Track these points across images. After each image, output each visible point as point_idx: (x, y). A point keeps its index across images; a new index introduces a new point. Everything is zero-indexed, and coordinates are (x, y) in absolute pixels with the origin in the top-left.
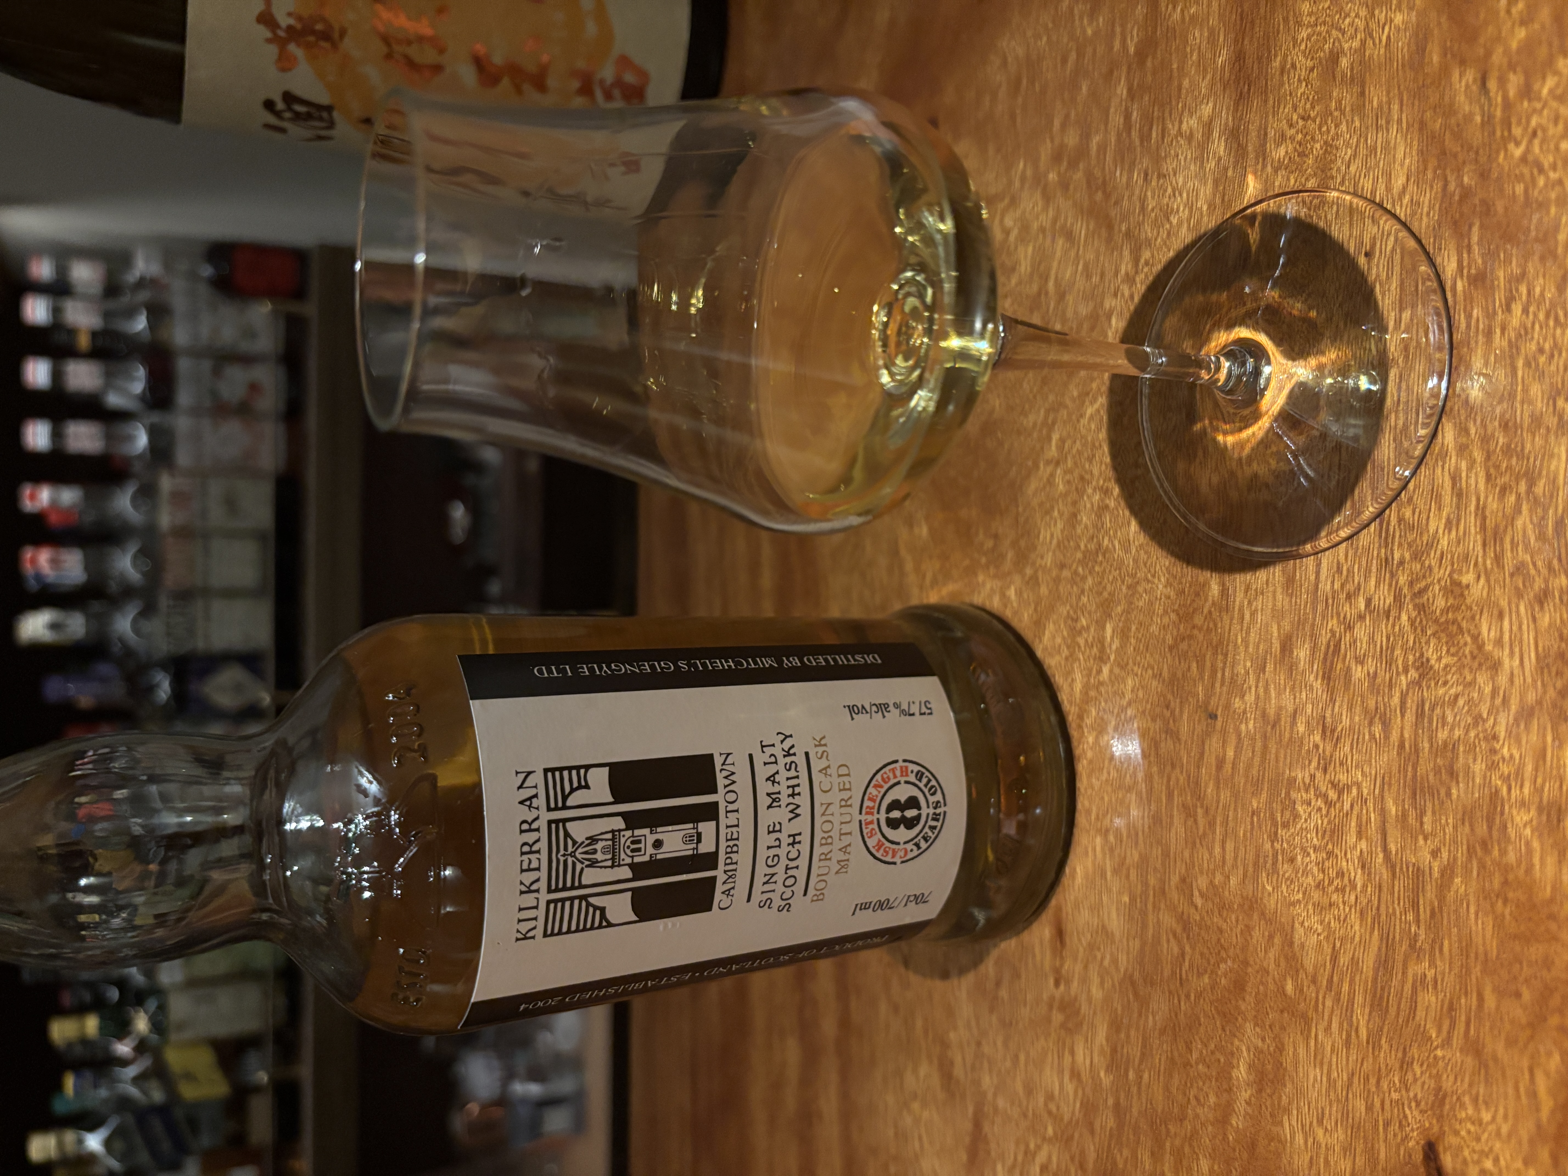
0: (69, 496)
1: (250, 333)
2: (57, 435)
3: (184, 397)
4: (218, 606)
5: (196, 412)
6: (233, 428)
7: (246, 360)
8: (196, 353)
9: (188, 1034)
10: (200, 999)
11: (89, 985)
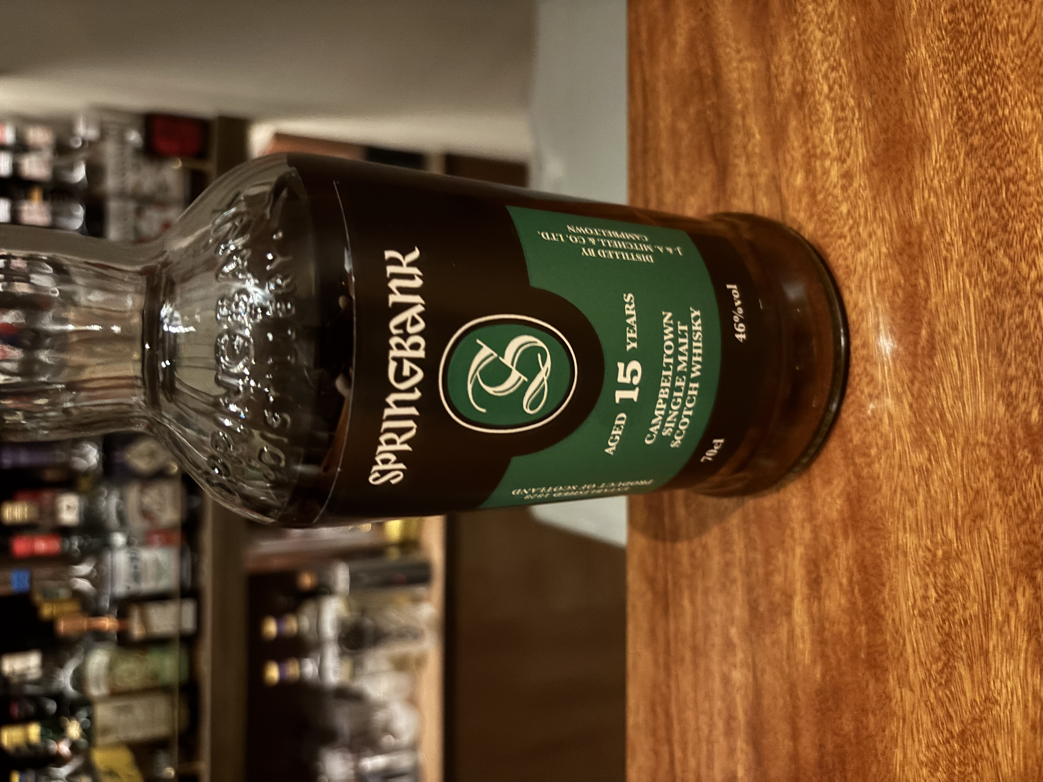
3: (114, 231)
7: (162, 203)
8: (123, 196)
9: (111, 738)
10: (120, 710)
11: (34, 699)
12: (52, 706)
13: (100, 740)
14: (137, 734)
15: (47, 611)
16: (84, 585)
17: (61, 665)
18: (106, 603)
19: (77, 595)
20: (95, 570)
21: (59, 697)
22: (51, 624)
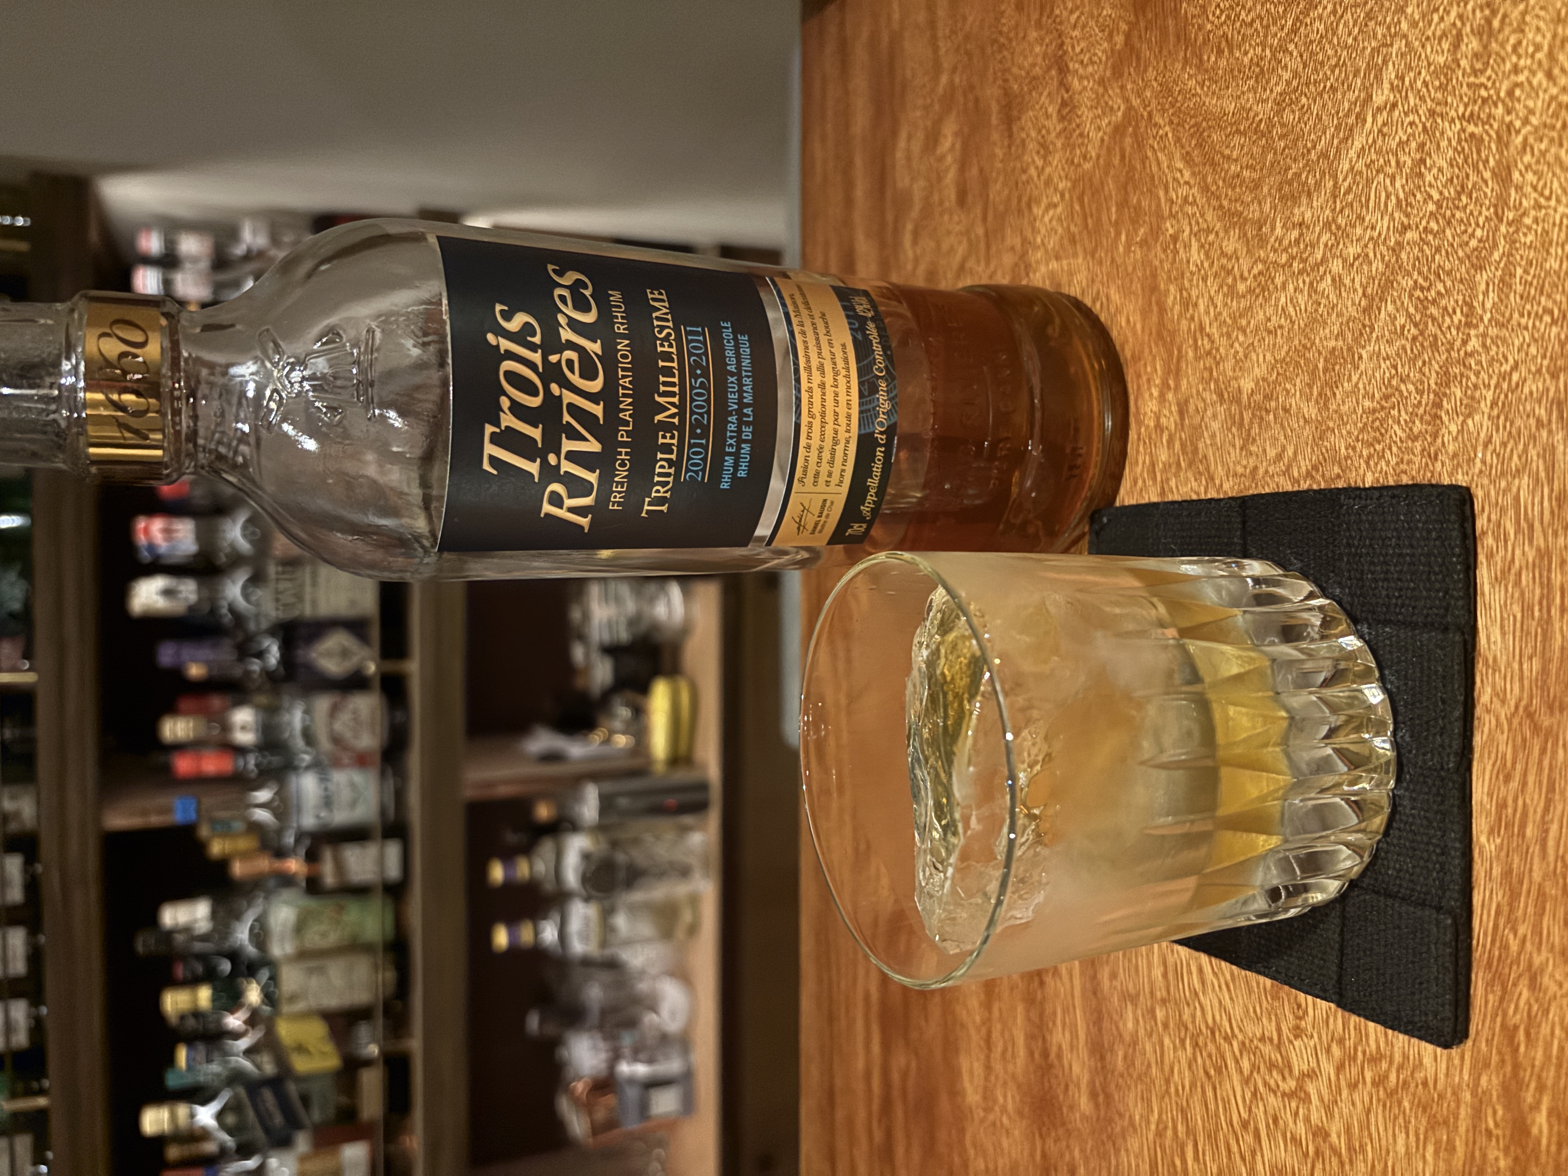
4: (324, 573)
9: (300, 1006)
10: (310, 971)
11: (202, 957)
12: (226, 966)
13: (286, 1009)
14: (333, 1002)
15: (217, 848)
16: (262, 815)
17: (238, 916)
18: (289, 839)
19: (255, 828)
20: (277, 798)
21: (234, 956)
22: (223, 864)
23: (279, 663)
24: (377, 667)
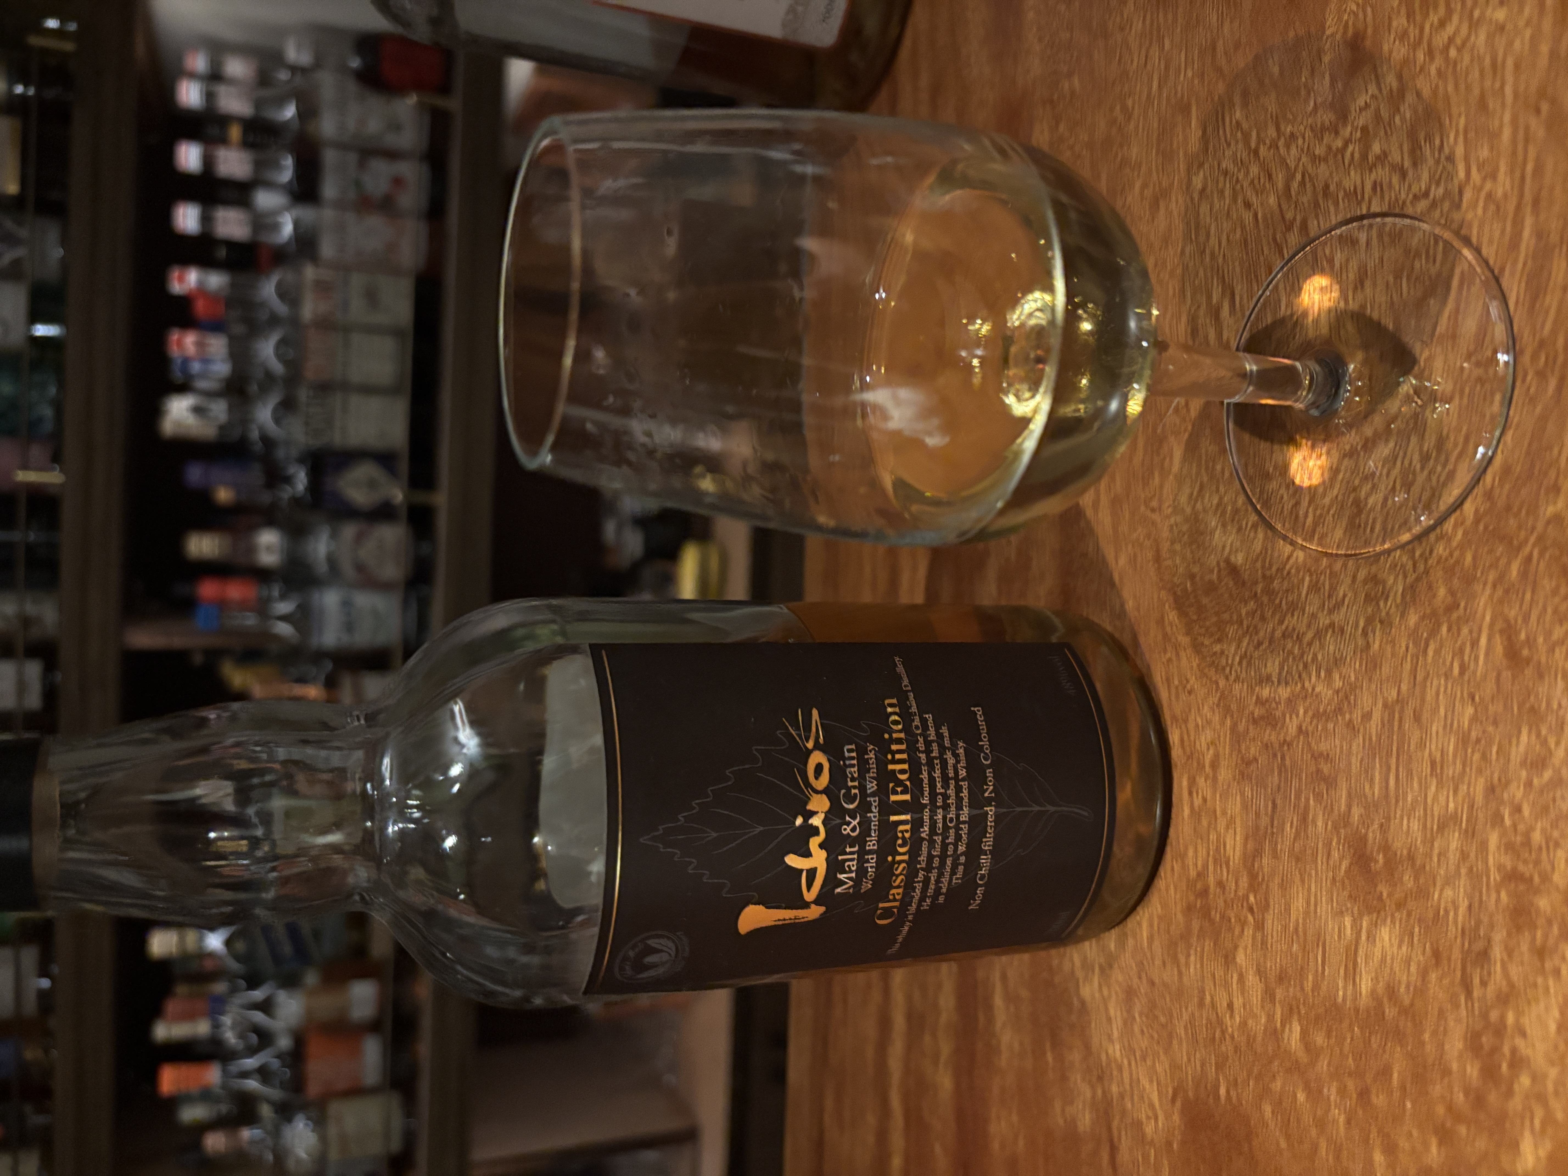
0: (216, 280)
1: (396, 127)
2: (206, 219)
3: (330, 189)
4: (355, 400)
5: (340, 205)
6: (375, 221)
7: (392, 155)
8: (342, 146)
16: (284, 629)
20: (299, 610)
23: (306, 489)
24: (405, 496)
